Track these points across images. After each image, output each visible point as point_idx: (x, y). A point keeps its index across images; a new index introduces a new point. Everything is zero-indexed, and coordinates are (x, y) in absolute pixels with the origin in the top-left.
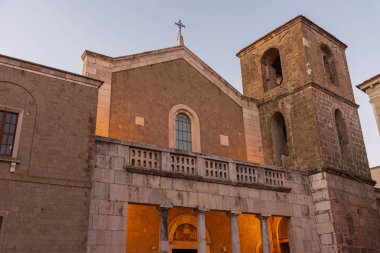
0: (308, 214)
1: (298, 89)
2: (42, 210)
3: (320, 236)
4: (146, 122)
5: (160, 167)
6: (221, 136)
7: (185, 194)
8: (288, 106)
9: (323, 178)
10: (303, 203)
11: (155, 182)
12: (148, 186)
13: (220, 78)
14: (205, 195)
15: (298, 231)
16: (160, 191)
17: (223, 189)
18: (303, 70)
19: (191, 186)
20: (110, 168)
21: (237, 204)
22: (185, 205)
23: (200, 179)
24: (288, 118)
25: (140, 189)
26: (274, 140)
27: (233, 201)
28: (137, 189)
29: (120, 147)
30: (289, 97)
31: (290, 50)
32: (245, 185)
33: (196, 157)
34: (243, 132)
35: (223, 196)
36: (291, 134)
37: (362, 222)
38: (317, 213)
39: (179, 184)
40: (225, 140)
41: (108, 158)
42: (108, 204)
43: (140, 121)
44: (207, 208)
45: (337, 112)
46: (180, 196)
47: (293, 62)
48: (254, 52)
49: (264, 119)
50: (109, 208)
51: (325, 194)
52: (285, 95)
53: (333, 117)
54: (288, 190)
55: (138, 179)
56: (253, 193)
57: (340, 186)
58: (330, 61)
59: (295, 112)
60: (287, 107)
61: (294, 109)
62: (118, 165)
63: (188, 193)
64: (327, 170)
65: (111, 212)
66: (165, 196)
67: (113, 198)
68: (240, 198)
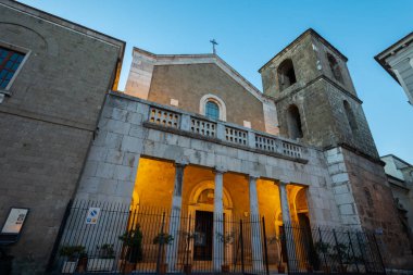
0: (325, 185)
1: (310, 83)
2: (25, 145)
3: (338, 206)
4: (180, 104)
5: (180, 127)
6: (245, 121)
7: (202, 153)
8: (302, 98)
9: (339, 153)
10: (320, 174)
11: (173, 139)
12: (165, 142)
13: (244, 80)
14: (224, 157)
15: (317, 200)
16: (177, 147)
17: (241, 154)
18: (314, 68)
19: (209, 148)
20: (127, 121)
21: (255, 169)
22: (202, 164)
23: (218, 142)
24: (301, 107)
25: (156, 144)
26: (289, 127)
27: (252, 166)
28: (153, 143)
29: (139, 105)
30: (303, 91)
31: (301, 57)
32: (263, 153)
33: (216, 123)
34: (263, 121)
35: (242, 160)
37: (379, 196)
38: (334, 185)
39: (197, 145)
40: (248, 125)
41: (125, 112)
42: (118, 154)
43: (174, 102)
44: (225, 169)
45: (345, 102)
46: (197, 155)
48: (272, 66)
49: (280, 112)
50: (118, 158)
51: (342, 166)
52: (297, 91)
53: (342, 105)
54: (305, 162)
55: (155, 135)
56: (272, 161)
57: (355, 162)
58: (335, 68)
59: (307, 101)
60: (300, 99)
62: (136, 120)
63: (206, 153)
64: (342, 145)
65: (120, 161)
66: (182, 154)
67: (124, 148)
68: (259, 164)
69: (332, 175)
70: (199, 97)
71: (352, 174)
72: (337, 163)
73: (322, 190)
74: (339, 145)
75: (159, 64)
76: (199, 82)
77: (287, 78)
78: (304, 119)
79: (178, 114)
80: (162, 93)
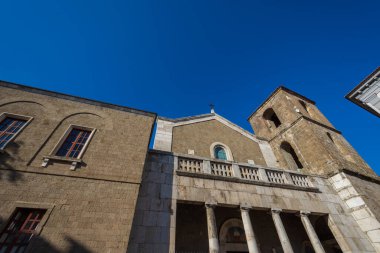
0: (343, 212)
1: (294, 123)
3: (366, 233)
4: (195, 152)
5: (203, 171)
6: (248, 160)
7: (226, 193)
8: (290, 136)
9: (343, 178)
10: (333, 201)
11: (200, 183)
12: (194, 186)
14: (245, 194)
16: (204, 189)
17: (259, 189)
18: (293, 111)
19: (231, 187)
20: (162, 172)
21: (275, 202)
22: (228, 203)
23: (236, 181)
24: (293, 143)
25: (187, 188)
26: (287, 160)
27: (271, 200)
28: (185, 188)
30: (290, 130)
32: (277, 186)
33: (231, 165)
34: (263, 158)
35: (261, 195)
39: (220, 185)
40: (252, 163)
42: (158, 201)
44: (249, 206)
46: (222, 194)
49: (275, 149)
50: (159, 205)
51: (352, 191)
52: (285, 130)
53: (327, 137)
54: (316, 191)
55: (185, 181)
56: (287, 193)
57: (362, 185)
59: (297, 138)
60: (289, 137)
61: (295, 136)
63: (229, 191)
64: (343, 171)
65: (161, 209)
66: (209, 195)
67: (163, 196)
68: (276, 197)
69: (346, 200)
70: (209, 146)
71: (365, 198)
72: (345, 188)
73: (342, 216)
74: (340, 171)
75: (176, 125)
76: (207, 134)
77: (272, 122)
78: (298, 153)
79: (200, 161)
80: (181, 146)
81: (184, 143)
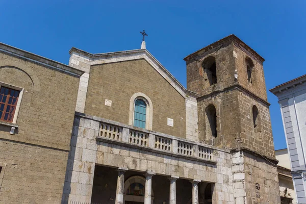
0: (227, 182)
1: (228, 89)
3: (235, 198)
4: (113, 104)
5: (121, 139)
6: (168, 119)
7: (138, 160)
8: (219, 100)
9: (241, 156)
10: (225, 173)
12: (111, 152)
14: (153, 163)
16: (119, 156)
17: (166, 159)
18: (232, 75)
19: (143, 156)
20: (84, 137)
21: (176, 171)
22: (138, 169)
24: (218, 109)
25: (105, 154)
26: (207, 124)
27: (173, 169)
28: (103, 154)
29: (92, 121)
30: (221, 94)
31: (223, 59)
32: (183, 158)
33: (148, 134)
35: (166, 164)
36: (220, 121)
37: (267, 190)
38: (234, 181)
39: (134, 154)
40: (170, 122)
41: (83, 129)
42: (80, 163)
43: (108, 103)
44: (154, 173)
46: (134, 162)
47: (225, 68)
49: (201, 108)
50: (81, 167)
51: (242, 167)
52: (217, 93)
53: (251, 111)
54: (213, 164)
55: (104, 148)
56: (189, 165)
58: (252, 69)
59: (224, 105)
61: (223, 103)
62: (90, 135)
63: (141, 160)
65: (82, 170)
66: (123, 161)
67: (84, 159)
68: (178, 166)
69: (234, 173)
70: (129, 96)
71: (248, 173)
72: (238, 164)
73: (224, 185)
74: (242, 150)
75: (95, 63)
79: (119, 129)
80: (98, 93)
81: (102, 91)
